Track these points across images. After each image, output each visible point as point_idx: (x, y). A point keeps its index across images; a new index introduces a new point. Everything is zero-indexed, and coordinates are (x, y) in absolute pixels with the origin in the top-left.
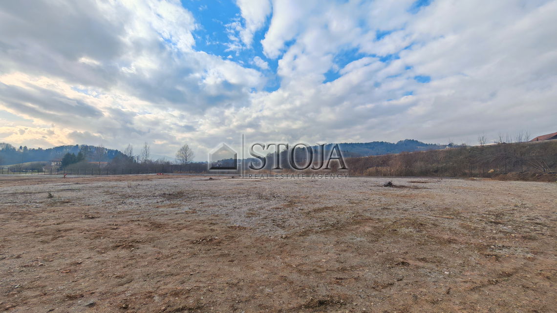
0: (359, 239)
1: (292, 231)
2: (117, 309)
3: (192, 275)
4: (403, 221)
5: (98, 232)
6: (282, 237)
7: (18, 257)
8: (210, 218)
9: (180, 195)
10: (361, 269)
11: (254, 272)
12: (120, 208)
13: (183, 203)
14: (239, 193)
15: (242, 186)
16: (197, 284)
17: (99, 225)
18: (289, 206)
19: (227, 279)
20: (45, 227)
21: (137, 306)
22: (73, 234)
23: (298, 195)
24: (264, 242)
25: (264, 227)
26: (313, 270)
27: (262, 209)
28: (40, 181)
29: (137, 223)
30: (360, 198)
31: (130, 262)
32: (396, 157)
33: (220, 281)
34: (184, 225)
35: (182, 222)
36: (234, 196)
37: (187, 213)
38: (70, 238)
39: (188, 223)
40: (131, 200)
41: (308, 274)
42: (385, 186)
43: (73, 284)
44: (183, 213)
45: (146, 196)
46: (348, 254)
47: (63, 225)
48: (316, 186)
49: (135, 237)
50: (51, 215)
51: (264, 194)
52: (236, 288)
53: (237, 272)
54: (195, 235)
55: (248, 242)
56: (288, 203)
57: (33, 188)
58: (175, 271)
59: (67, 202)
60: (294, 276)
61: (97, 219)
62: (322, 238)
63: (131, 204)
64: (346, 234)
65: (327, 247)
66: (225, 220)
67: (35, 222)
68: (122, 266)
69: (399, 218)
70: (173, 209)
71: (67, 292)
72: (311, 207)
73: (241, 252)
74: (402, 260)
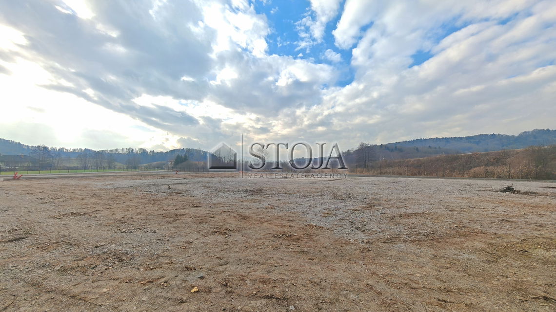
0: (466, 256)
1: (374, 236)
2: (220, 285)
3: (276, 266)
4: (538, 241)
5: (201, 218)
6: (363, 242)
7: (155, 232)
8: (288, 215)
9: (259, 191)
10: (474, 294)
11: (335, 275)
12: (215, 200)
13: (263, 199)
14: (313, 192)
15: (315, 185)
16: (281, 276)
17: (202, 212)
18: (367, 208)
19: (309, 276)
20: (169, 211)
21: (234, 286)
22: (185, 219)
23: (378, 197)
24: (343, 245)
25: (341, 228)
26: (406, 284)
27: (339, 210)
28: (163, 176)
29: (228, 214)
30: (464, 204)
31: (226, 247)
32: (517, 153)
33: (304, 277)
34: (265, 219)
35: (263, 216)
36: (308, 194)
37: (266, 208)
38: (183, 221)
39: (269, 218)
40: (222, 194)
41: (399, 287)
42: (503, 191)
43: (188, 257)
44: (263, 208)
45: (233, 191)
46: (451, 273)
47: (179, 210)
48: (399, 188)
49: (227, 225)
50: (171, 202)
51: (339, 194)
52: (318, 287)
53: (318, 271)
54: (276, 230)
55: (326, 242)
56: (367, 206)
57: (159, 181)
58: (261, 261)
59: (180, 193)
60: (382, 287)
61: (200, 208)
62: (413, 248)
63: (222, 197)
64: (446, 247)
65: (421, 259)
66: (302, 217)
67: (162, 207)
68: (220, 249)
69: (530, 235)
70: (255, 204)
71: (185, 264)
72: (396, 212)
73: (320, 251)
74: (543, 294)
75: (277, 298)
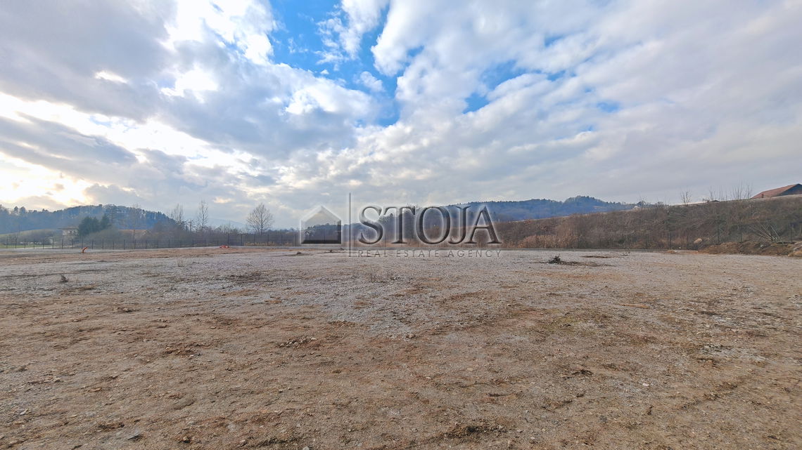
0: (518, 338)
1: (421, 328)
2: (175, 443)
3: (281, 392)
4: (579, 313)
5: (138, 331)
6: (407, 337)
7: (23, 370)
8: (302, 310)
9: (255, 277)
10: (524, 380)
11: (370, 388)
12: (169, 297)
13: (261, 289)
14: (342, 274)
15: (345, 264)
16: (290, 406)
17: (140, 321)
18: (414, 292)
19: (333, 397)
20: (60, 325)
21: (205, 439)
22: (102, 335)
23: (427, 276)
24: (382, 345)
25: (380, 322)
26: (457, 383)
27: (377, 296)
28: (47, 258)
29: (195, 318)
30: (516, 279)
31: (189, 375)
32: (564, 221)
33: (324, 400)
34: (264, 321)
35: (262, 316)
36: (335, 278)
37: (267, 303)
38: (97, 340)
39: (270, 318)
40: (184, 285)
41: (448, 389)
42: (551, 262)
43: (107, 406)
44: (262, 303)
45: (206, 279)
46: (503, 360)
47: (86, 322)
48: (451, 263)
49: (193, 338)
50: (67, 307)
51: (378, 274)
52: (346, 411)
53: (347, 387)
54: (281, 335)
55: (359, 344)
56: (413, 288)
57: (37, 268)
58: (255, 388)
59: (90, 289)
60: (429, 392)
61: (137, 313)
62: (465, 337)
63: (185, 290)
64: (499, 331)
65: (473, 350)
66: (324, 312)
67: (44, 319)
68: (178, 381)
69: (572, 307)
70: (246, 298)
71: (100, 420)
72: (446, 294)
73: (350, 358)
74: (581, 368)
75: (282, 442)
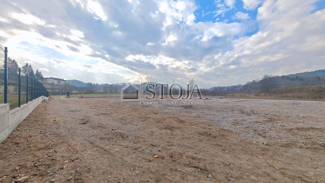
1: (273, 141)
2: (169, 156)
3: (200, 151)
5: (158, 120)
6: (263, 144)
7: (136, 125)
8: (208, 122)
9: (191, 107)
11: (240, 162)
12: (166, 111)
13: (193, 111)
14: (226, 108)
15: (228, 104)
16: (204, 157)
17: (159, 117)
18: (268, 121)
19: (222, 160)
20: (142, 115)
21: (176, 158)
23: (278, 114)
24: (247, 144)
25: (246, 133)
27: (245, 121)
29: (172, 119)
31: (171, 136)
33: (218, 160)
34: (194, 123)
35: (193, 121)
36: (223, 110)
37: (195, 117)
38: (150, 121)
39: (196, 123)
40: (169, 107)
43: (153, 140)
44: (193, 117)
45: (175, 106)
47: (147, 115)
49: (172, 125)
50: (143, 110)
51: (245, 110)
52: (228, 167)
53: (228, 158)
54: (200, 130)
55: (235, 141)
58: (191, 147)
59: (147, 106)
60: (277, 176)
61: (158, 115)
63: (169, 109)
65: (315, 162)
66: (218, 124)
67: (139, 113)
68: (169, 137)
70: (188, 114)
71: (151, 143)
73: (230, 146)
75: (201, 169)
